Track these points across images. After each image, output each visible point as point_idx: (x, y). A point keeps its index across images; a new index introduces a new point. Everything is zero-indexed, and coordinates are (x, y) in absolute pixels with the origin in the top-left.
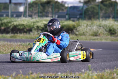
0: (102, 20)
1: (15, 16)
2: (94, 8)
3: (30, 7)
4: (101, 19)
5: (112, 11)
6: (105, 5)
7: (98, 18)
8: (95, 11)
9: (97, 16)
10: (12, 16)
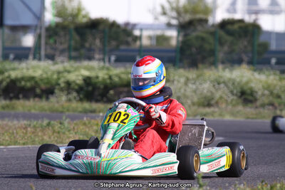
0: (224, 69)
1: (12, 56)
2: (203, 39)
3: (49, 37)
4: (220, 67)
5: (245, 47)
6: (230, 33)
7: (214, 64)
8: (207, 46)
9: (211, 59)
10: (6, 57)
